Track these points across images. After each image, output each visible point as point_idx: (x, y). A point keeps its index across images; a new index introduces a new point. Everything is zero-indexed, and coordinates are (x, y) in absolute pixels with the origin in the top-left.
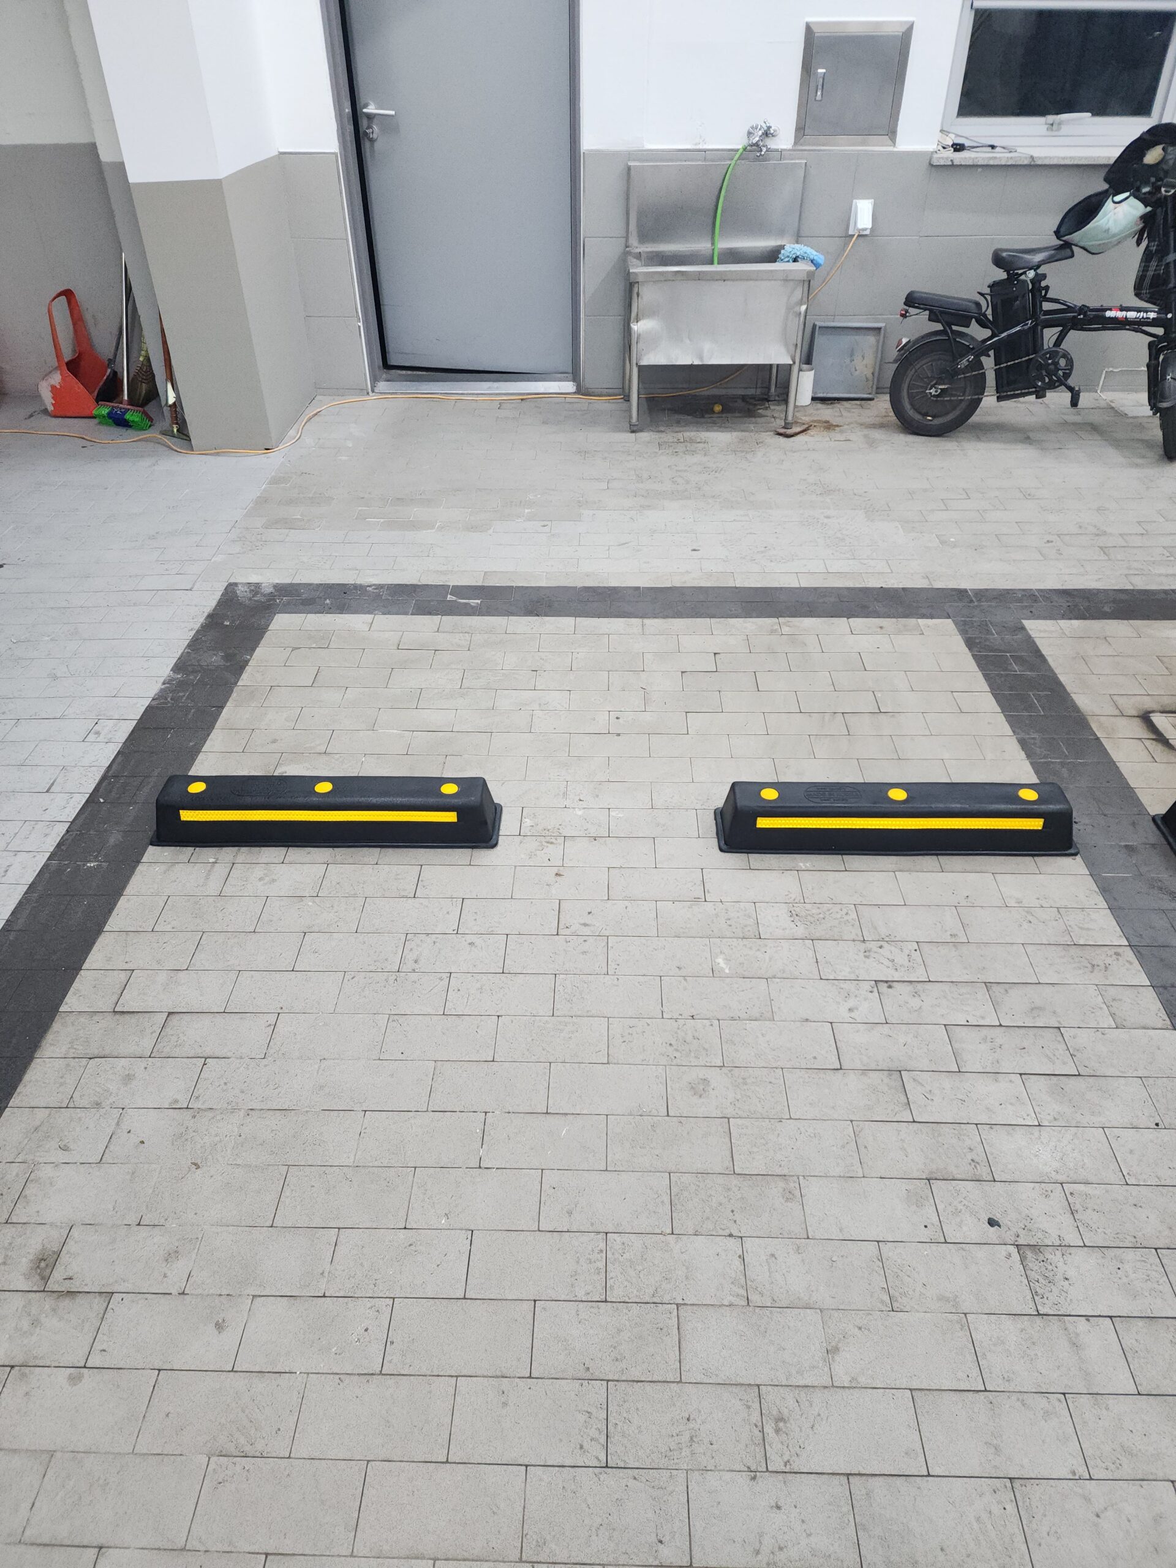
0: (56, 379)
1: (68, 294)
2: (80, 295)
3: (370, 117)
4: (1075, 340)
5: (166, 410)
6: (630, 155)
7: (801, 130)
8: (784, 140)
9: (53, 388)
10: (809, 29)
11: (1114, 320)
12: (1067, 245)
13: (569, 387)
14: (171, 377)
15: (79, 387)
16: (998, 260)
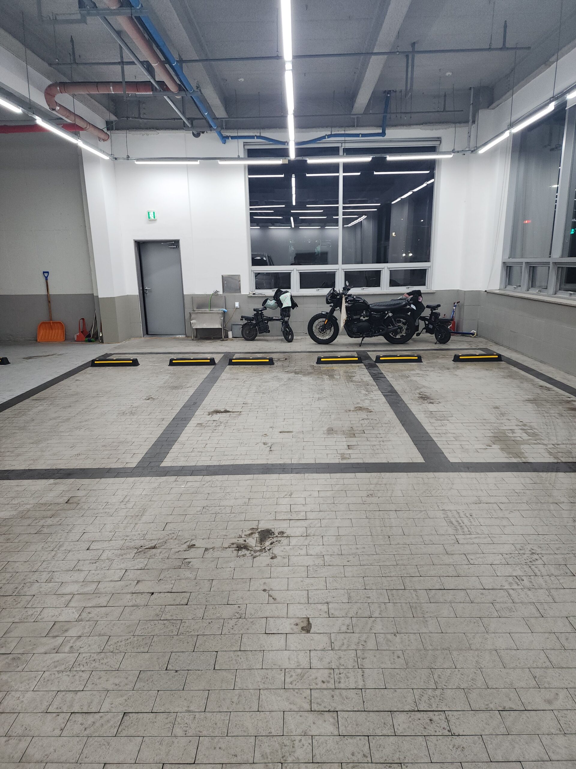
0: (78, 334)
1: (83, 319)
2: (85, 320)
3: (146, 289)
4: (270, 323)
5: (99, 338)
6: (193, 295)
7: (223, 291)
8: (221, 292)
9: (77, 336)
10: (222, 276)
11: (275, 319)
12: (265, 307)
13: (185, 336)
14: (101, 331)
15: (83, 335)
16: (254, 310)
